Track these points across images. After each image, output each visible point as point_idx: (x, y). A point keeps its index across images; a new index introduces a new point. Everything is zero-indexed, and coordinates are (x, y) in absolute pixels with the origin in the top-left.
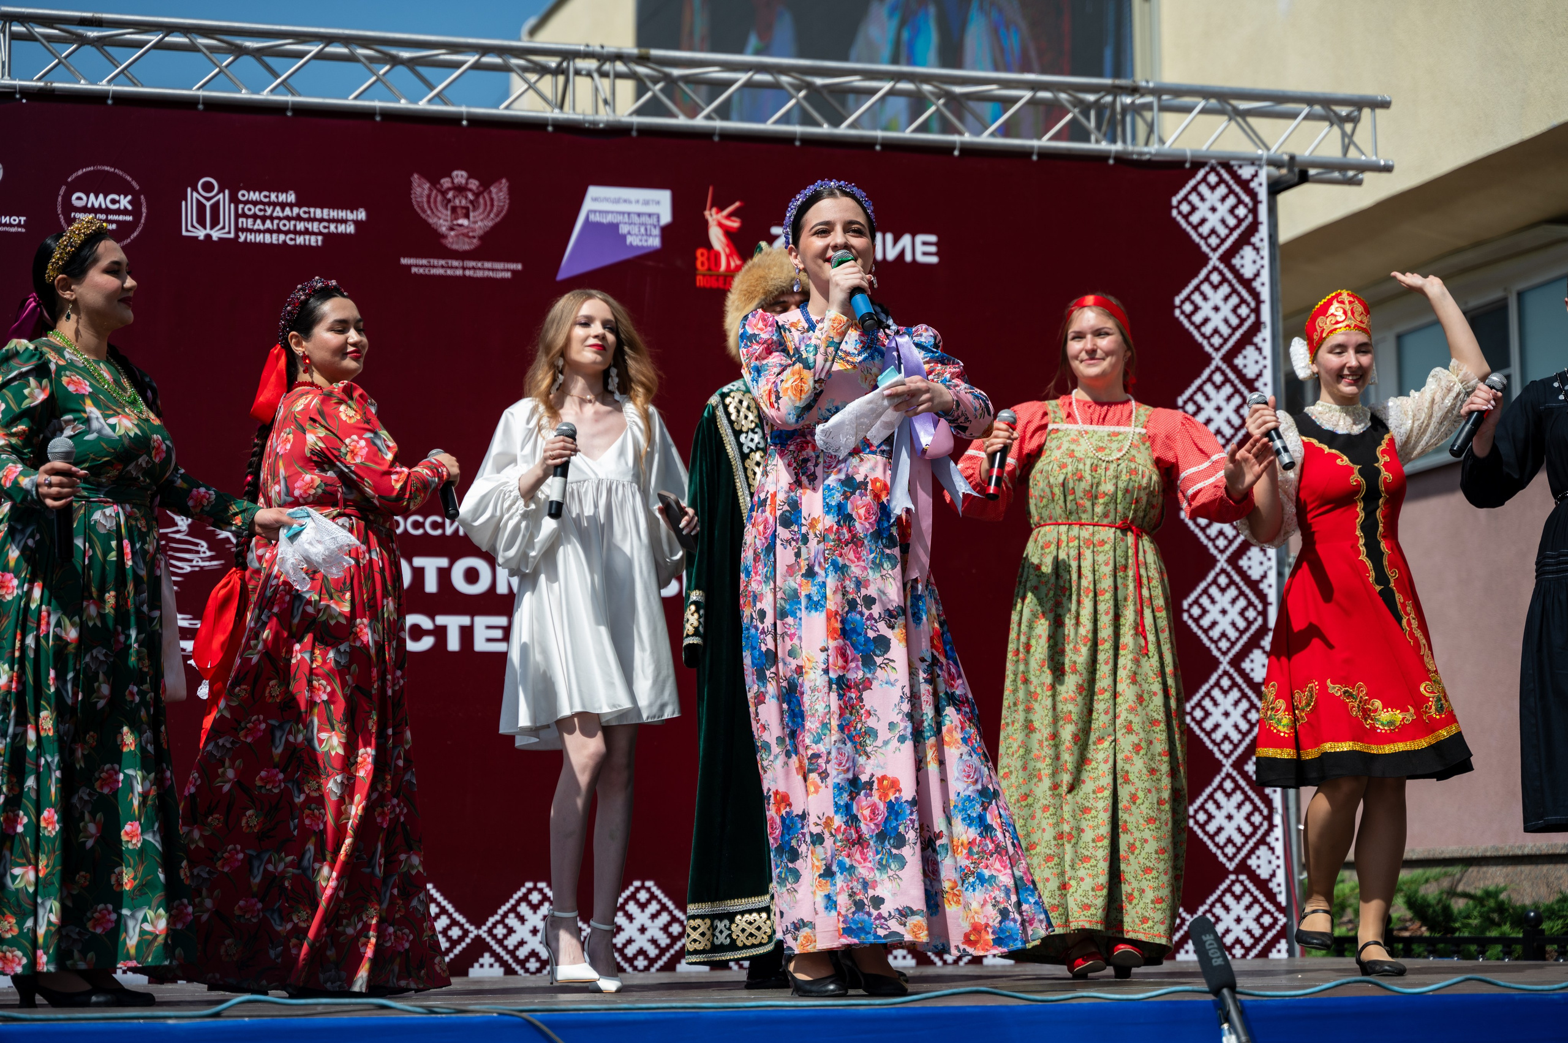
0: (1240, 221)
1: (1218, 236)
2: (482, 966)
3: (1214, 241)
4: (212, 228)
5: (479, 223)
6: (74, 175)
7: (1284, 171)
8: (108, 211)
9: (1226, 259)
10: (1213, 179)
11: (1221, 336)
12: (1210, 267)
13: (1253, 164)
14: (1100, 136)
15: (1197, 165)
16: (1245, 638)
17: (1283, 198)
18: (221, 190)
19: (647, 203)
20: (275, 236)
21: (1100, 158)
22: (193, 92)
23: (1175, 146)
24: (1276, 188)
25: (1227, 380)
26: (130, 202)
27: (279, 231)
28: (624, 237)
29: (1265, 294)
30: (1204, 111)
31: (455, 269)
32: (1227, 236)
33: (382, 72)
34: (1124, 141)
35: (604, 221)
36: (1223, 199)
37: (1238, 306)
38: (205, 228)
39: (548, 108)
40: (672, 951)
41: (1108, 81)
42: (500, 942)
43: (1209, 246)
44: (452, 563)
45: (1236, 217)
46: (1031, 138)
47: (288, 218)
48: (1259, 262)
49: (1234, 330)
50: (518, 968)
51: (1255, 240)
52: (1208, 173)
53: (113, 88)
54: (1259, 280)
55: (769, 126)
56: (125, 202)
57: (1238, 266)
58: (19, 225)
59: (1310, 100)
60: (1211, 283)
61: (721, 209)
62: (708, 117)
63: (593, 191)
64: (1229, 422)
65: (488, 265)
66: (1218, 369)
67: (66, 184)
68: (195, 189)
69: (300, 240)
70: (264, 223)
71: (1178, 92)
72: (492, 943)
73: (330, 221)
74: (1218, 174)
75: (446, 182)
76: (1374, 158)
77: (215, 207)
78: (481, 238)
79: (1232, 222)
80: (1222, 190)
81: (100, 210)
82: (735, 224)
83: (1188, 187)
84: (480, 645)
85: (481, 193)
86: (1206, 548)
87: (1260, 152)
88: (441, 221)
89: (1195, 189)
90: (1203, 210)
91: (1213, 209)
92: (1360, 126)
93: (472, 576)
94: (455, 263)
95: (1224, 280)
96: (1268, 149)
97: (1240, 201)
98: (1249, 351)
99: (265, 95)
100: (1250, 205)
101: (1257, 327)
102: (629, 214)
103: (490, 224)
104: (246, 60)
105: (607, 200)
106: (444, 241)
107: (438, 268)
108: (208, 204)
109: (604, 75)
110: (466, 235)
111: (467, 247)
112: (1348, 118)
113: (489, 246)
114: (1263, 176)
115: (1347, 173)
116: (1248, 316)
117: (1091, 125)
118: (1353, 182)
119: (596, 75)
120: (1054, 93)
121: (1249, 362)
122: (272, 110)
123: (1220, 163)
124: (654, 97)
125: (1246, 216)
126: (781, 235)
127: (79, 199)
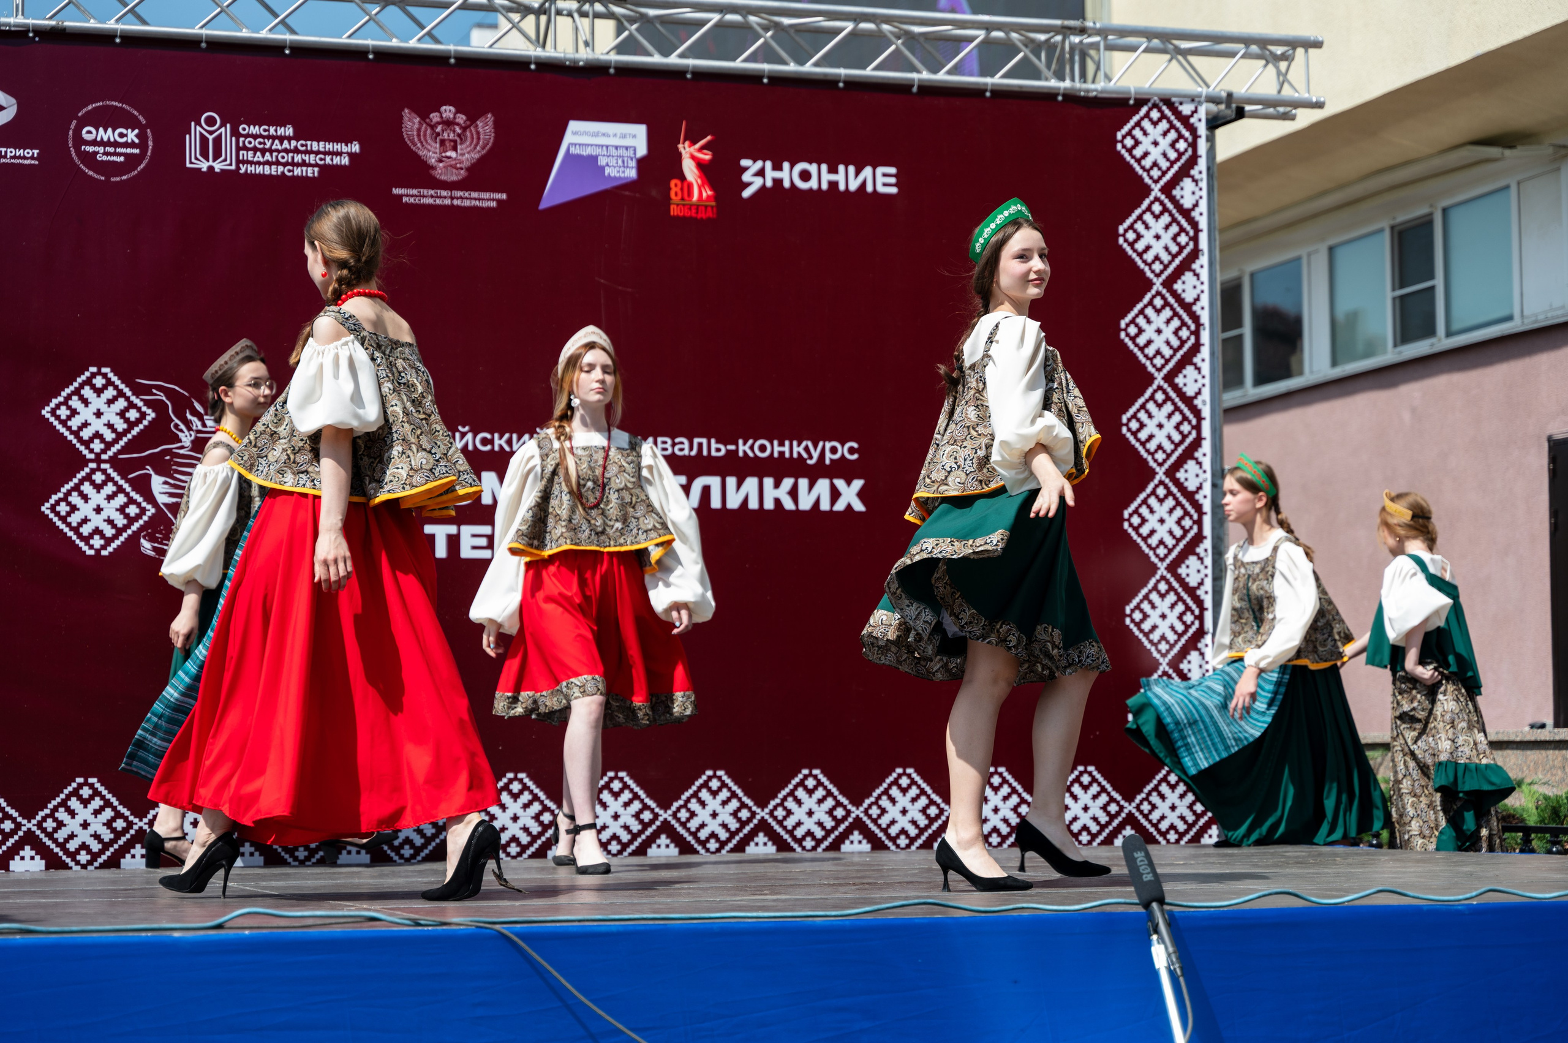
0: (1180, 155)
1: (1160, 169)
3: (1155, 173)
4: (214, 160)
5: (466, 155)
6: (85, 110)
7: (1222, 107)
8: (116, 144)
9: (1167, 190)
10: (1155, 115)
11: (1162, 262)
12: (1152, 198)
13: (1193, 100)
14: (1049, 74)
15: (1141, 102)
16: (1181, 545)
17: (1220, 132)
18: (223, 125)
19: (624, 136)
20: (274, 167)
21: (1049, 96)
22: (196, 31)
23: (1118, 84)
24: (1215, 123)
25: (1166, 304)
26: (137, 136)
27: (278, 163)
28: (603, 168)
29: (1203, 223)
30: (1146, 50)
31: (443, 198)
32: (1168, 169)
33: (374, 12)
34: (1073, 80)
35: (584, 153)
36: (1165, 134)
37: (1178, 234)
38: (208, 161)
39: (531, 47)
40: (643, 837)
41: (1058, 22)
43: (1151, 178)
45: (1177, 150)
46: (985, 76)
47: (287, 151)
48: (1198, 193)
49: (1174, 257)
51: (1192, 172)
52: (1150, 109)
53: (120, 27)
54: (1198, 210)
55: (739, 64)
56: (132, 136)
57: (1178, 197)
58: (32, 158)
59: (1247, 41)
60: (1153, 213)
61: (693, 142)
62: (682, 56)
63: (574, 126)
64: (1168, 343)
65: (474, 195)
66: (1158, 293)
67: (77, 118)
68: (198, 123)
69: (297, 171)
70: (263, 156)
71: (1123, 32)
73: (325, 153)
74: (1160, 110)
75: (435, 117)
76: (1306, 95)
77: (218, 141)
78: (468, 169)
79: (1173, 155)
80: (1164, 125)
81: (108, 143)
82: (706, 156)
83: (1132, 123)
84: (466, 553)
85: (469, 127)
86: (1145, 461)
87: (1199, 89)
88: (431, 153)
89: (1138, 124)
90: (1146, 144)
91: (1156, 144)
92: (1293, 64)
94: (444, 193)
95: (1165, 210)
96: (1208, 86)
97: (1180, 136)
98: (1188, 276)
99: (264, 34)
100: (1190, 139)
101: (1195, 254)
102: (607, 147)
103: (477, 156)
105: (586, 133)
106: (433, 172)
107: (428, 197)
108: (211, 138)
109: (584, 15)
110: (454, 167)
111: (455, 178)
112: (1284, 57)
113: (476, 177)
114: (1202, 113)
115: (1281, 109)
116: (1187, 244)
117: (1041, 64)
118: (1286, 117)
119: (576, 15)
120: (1007, 33)
121: (1187, 286)
122: (272, 49)
123: (1162, 100)
124: (631, 35)
125: (1186, 150)
126: (750, 167)
127: (89, 133)
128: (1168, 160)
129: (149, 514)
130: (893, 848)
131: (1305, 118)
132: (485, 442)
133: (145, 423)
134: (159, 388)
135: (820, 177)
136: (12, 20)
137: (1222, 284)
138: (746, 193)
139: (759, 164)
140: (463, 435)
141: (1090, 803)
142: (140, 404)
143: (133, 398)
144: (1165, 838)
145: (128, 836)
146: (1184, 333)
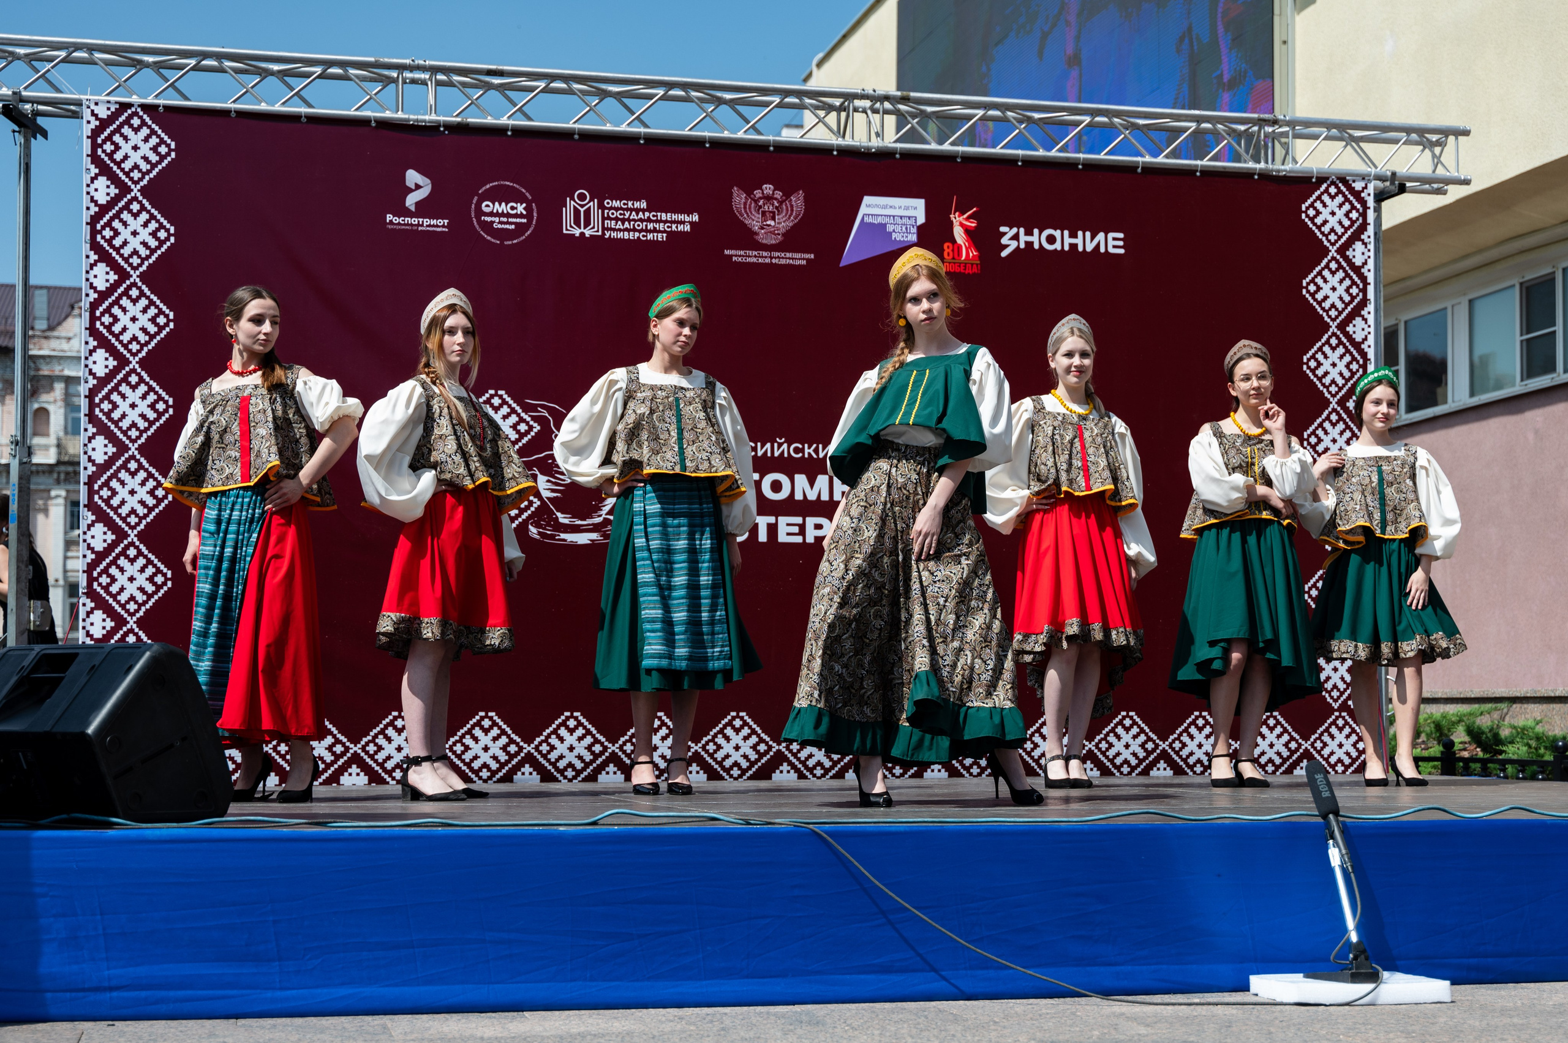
0: (1353, 222)
1: (1336, 234)
2: (781, 772)
3: (1333, 237)
4: (585, 228)
5: (782, 223)
6: (485, 188)
7: (1388, 184)
8: (508, 215)
9: (1342, 251)
10: (1333, 190)
11: (1337, 309)
12: (1329, 257)
13: (1364, 178)
14: (1249, 157)
15: (1321, 180)
17: (1385, 205)
18: (592, 200)
19: (907, 208)
20: (632, 233)
21: (1248, 175)
22: (570, 125)
23: (1304, 165)
24: (1381, 197)
25: (1340, 343)
26: (524, 208)
27: (634, 230)
28: (890, 234)
29: (1371, 278)
30: (1326, 138)
31: (764, 258)
32: (1343, 234)
33: (711, 109)
34: (1267, 162)
35: (875, 222)
36: (1340, 206)
37: (1350, 287)
38: (580, 228)
39: (834, 138)
41: (1255, 116)
42: (795, 755)
43: (1329, 241)
44: (762, 478)
45: (1350, 219)
46: (1196, 159)
48: (1367, 254)
49: (1347, 305)
50: (808, 774)
51: (1363, 237)
52: (1329, 186)
53: (511, 122)
54: (1366, 267)
55: (998, 150)
56: (521, 208)
57: (1351, 257)
58: (443, 226)
59: (1408, 130)
60: (1330, 270)
61: (962, 213)
62: (952, 144)
63: (867, 200)
64: (1341, 374)
65: (789, 255)
66: (1334, 334)
67: (478, 195)
68: (572, 199)
69: (650, 236)
70: (623, 225)
71: (1308, 123)
72: (789, 755)
73: (672, 222)
74: (1337, 187)
75: (758, 193)
76: (1456, 174)
77: (588, 212)
78: (783, 235)
79: (1347, 223)
80: (1340, 199)
81: (502, 215)
82: (973, 224)
83: (1314, 197)
84: (782, 538)
85: (784, 201)
87: (1369, 169)
88: (754, 222)
89: (1319, 198)
90: (1325, 214)
91: (1333, 214)
92: (1446, 150)
93: (776, 486)
94: (765, 254)
95: (1340, 267)
96: (1376, 167)
97: (1353, 207)
98: (1358, 321)
99: (623, 128)
100: (1361, 210)
101: (1364, 302)
102: (894, 217)
103: (791, 224)
104: (610, 101)
105: (877, 206)
106: (756, 237)
107: (752, 257)
108: (582, 210)
109: (875, 111)
110: (773, 233)
111: (773, 242)
112: (1438, 143)
113: (790, 241)
114: (1371, 189)
115: (1435, 186)
116: (1358, 295)
117: (1242, 151)
118: (1440, 192)
119: (869, 112)
120: (1214, 125)
121: (1357, 329)
122: (629, 139)
123: (1338, 178)
124: (913, 127)
125: (1358, 219)
126: (1007, 232)
127: (487, 206)
128: (1343, 226)
129: (535, 505)
130: (1118, 774)
131: (1455, 193)
132: (797, 450)
133: (533, 434)
134: (543, 406)
135: (1063, 240)
136: (427, 118)
137: (1385, 328)
138: (1004, 254)
139: (1015, 230)
140: (780, 445)
141: (1275, 741)
142: (529, 419)
143: (523, 415)
144: (1334, 770)
145: (519, 758)
146: (1354, 367)
